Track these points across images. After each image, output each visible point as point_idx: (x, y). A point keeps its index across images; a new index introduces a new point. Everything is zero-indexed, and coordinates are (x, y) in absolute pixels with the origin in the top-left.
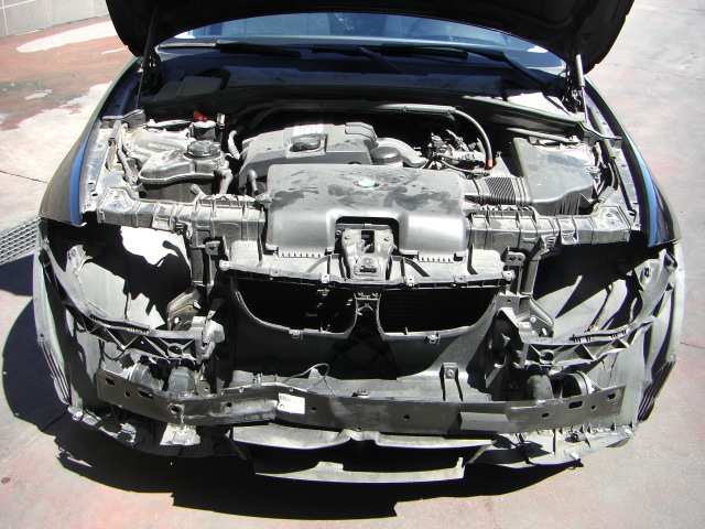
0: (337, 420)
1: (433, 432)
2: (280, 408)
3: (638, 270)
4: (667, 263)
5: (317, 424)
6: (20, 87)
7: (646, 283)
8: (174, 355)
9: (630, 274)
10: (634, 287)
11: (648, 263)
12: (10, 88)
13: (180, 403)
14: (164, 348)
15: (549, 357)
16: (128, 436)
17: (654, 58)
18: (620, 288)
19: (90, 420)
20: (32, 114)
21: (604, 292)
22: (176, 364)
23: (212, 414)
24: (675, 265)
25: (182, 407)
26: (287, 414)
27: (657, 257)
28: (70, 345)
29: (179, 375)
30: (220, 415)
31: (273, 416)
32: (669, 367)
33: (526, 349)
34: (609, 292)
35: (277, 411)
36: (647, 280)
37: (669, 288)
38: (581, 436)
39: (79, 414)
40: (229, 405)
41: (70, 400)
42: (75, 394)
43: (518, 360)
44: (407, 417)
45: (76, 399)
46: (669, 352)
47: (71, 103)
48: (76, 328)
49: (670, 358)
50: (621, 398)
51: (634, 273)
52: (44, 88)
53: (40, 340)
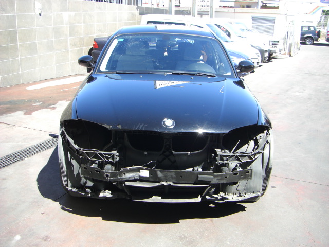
0: (159, 178)
1: (190, 182)
2: (141, 175)
3: (258, 137)
4: (267, 134)
5: (153, 180)
6: (29, 101)
7: (260, 141)
8: (107, 160)
9: (255, 138)
10: (256, 142)
11: (261, 135)
12: (25, 102)
13: (109, 173)
14: (103, 157)
15: (227, 160)
16: (88, 193)
17: (287, 91)
18: (252, 143)
19: (74, 190)
20: (36, 110)
21: (247, 145)
22: (107, 163)
23: (119, 177)
24: (269, 134)
25: (109, 174)
26: (143, 177)
27: (264, 133)
28: (69, 164)
29: (108, 167)
30: (122, 177)
31: (138, 178)
32: (270, 170)
33: (219, 157)
34: (248, 145)
35: (140, 176)
36: (261, 140)
37: (268, 142)
38: (242, 194)
39: (71, 189)
40: (124, 174)
41: (67, 185)
42: (69, 182)
43: (217, 161)
44: (181, 177)
45: (70, 184)
46: (270, 164)
47: (51, 107)
48: (71, 158)
49: (270, 166)
50: (251, 174)
51: (256, 138)
52: (40, 102)
53: (59, 161)
